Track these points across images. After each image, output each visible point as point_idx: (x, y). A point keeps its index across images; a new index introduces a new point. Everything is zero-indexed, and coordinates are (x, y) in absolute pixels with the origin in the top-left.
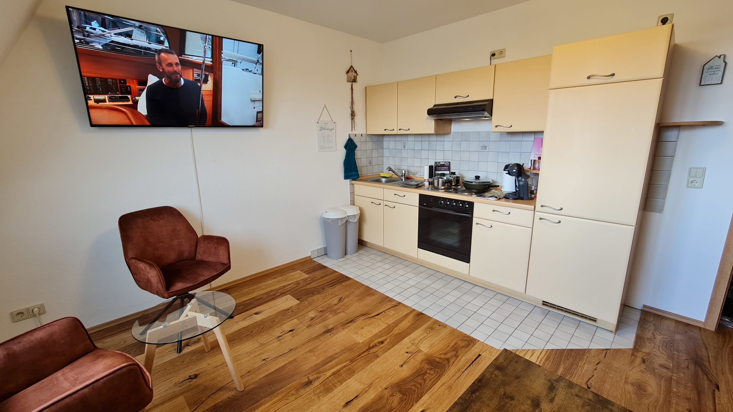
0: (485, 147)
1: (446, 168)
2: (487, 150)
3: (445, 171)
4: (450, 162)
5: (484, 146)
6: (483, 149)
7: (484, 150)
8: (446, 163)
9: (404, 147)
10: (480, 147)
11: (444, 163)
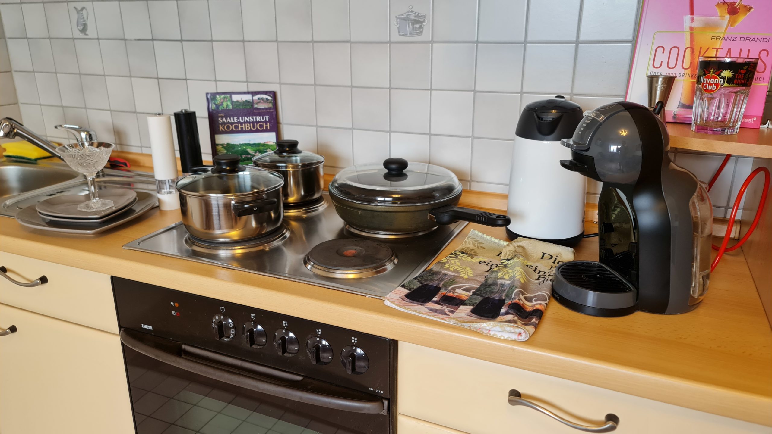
0: (415, 22)
1: (258, 119)
2: (427, 35)
3: (257, 131)
4: (274, 94)
5: (413, 16)
6: (409, 29)
7: (411, 33)
8: (256, 98)
9: (84, 30)
10: (394, 22)
11: (248, 97)
